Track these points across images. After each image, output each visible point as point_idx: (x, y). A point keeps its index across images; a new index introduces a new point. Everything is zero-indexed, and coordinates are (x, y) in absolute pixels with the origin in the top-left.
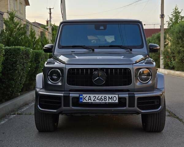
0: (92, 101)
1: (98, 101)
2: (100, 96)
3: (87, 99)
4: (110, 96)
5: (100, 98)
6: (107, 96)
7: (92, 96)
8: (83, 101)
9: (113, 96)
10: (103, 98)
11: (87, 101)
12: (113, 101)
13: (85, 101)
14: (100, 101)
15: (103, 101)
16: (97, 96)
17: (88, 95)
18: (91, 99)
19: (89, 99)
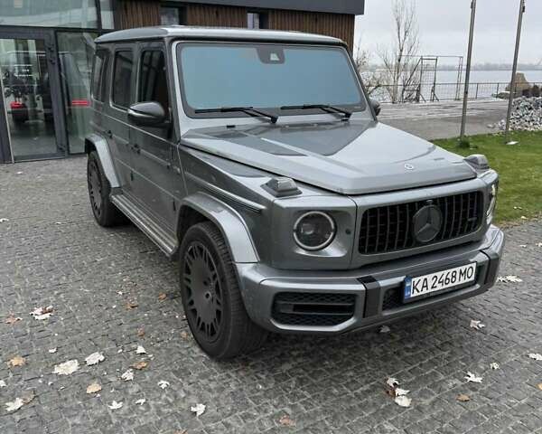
0: (430, 290)
1: (439, 287)
2: (446, 272)
3: (419, 287)
4: (463, 268)
5: (444, 278)
6: (458, 269)
7: (429, 277)
8: (412, 296)
9: (468, 266)
10: (450, 277)
11: (421, 293)
12: (467, 280)
13: (416, 294)
14: (445, 286)
15: (450, 285)
16: (439, 274)
17: (422, 278)
18: (427, 286)
19: (423, 287)
